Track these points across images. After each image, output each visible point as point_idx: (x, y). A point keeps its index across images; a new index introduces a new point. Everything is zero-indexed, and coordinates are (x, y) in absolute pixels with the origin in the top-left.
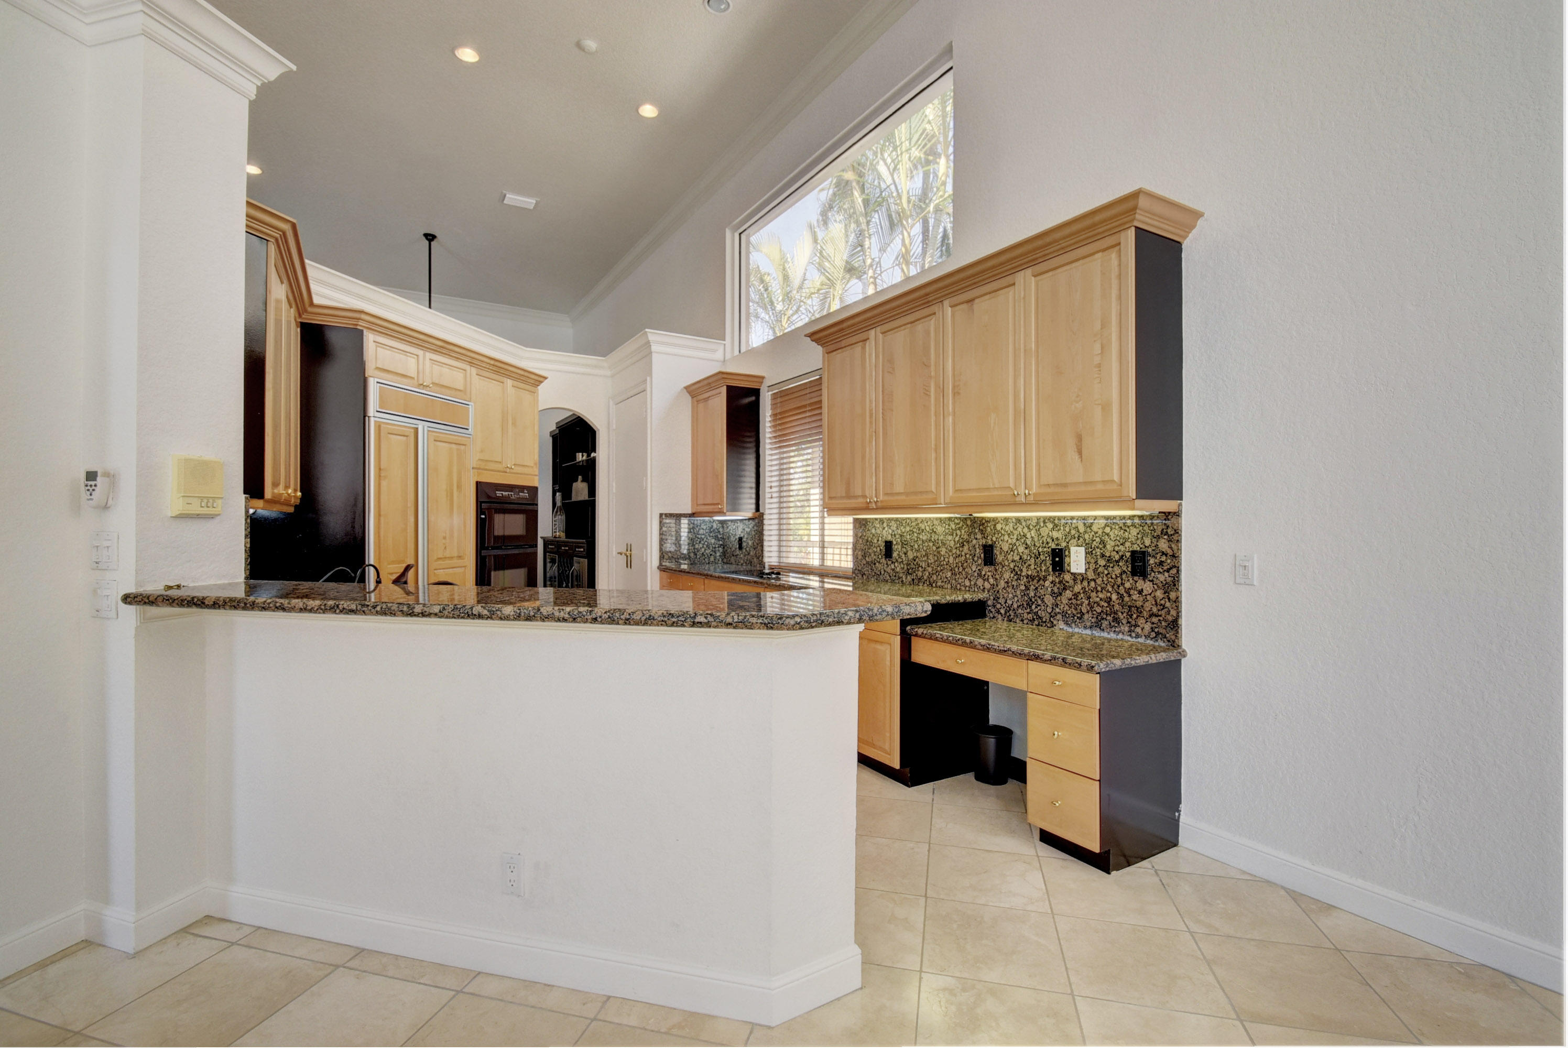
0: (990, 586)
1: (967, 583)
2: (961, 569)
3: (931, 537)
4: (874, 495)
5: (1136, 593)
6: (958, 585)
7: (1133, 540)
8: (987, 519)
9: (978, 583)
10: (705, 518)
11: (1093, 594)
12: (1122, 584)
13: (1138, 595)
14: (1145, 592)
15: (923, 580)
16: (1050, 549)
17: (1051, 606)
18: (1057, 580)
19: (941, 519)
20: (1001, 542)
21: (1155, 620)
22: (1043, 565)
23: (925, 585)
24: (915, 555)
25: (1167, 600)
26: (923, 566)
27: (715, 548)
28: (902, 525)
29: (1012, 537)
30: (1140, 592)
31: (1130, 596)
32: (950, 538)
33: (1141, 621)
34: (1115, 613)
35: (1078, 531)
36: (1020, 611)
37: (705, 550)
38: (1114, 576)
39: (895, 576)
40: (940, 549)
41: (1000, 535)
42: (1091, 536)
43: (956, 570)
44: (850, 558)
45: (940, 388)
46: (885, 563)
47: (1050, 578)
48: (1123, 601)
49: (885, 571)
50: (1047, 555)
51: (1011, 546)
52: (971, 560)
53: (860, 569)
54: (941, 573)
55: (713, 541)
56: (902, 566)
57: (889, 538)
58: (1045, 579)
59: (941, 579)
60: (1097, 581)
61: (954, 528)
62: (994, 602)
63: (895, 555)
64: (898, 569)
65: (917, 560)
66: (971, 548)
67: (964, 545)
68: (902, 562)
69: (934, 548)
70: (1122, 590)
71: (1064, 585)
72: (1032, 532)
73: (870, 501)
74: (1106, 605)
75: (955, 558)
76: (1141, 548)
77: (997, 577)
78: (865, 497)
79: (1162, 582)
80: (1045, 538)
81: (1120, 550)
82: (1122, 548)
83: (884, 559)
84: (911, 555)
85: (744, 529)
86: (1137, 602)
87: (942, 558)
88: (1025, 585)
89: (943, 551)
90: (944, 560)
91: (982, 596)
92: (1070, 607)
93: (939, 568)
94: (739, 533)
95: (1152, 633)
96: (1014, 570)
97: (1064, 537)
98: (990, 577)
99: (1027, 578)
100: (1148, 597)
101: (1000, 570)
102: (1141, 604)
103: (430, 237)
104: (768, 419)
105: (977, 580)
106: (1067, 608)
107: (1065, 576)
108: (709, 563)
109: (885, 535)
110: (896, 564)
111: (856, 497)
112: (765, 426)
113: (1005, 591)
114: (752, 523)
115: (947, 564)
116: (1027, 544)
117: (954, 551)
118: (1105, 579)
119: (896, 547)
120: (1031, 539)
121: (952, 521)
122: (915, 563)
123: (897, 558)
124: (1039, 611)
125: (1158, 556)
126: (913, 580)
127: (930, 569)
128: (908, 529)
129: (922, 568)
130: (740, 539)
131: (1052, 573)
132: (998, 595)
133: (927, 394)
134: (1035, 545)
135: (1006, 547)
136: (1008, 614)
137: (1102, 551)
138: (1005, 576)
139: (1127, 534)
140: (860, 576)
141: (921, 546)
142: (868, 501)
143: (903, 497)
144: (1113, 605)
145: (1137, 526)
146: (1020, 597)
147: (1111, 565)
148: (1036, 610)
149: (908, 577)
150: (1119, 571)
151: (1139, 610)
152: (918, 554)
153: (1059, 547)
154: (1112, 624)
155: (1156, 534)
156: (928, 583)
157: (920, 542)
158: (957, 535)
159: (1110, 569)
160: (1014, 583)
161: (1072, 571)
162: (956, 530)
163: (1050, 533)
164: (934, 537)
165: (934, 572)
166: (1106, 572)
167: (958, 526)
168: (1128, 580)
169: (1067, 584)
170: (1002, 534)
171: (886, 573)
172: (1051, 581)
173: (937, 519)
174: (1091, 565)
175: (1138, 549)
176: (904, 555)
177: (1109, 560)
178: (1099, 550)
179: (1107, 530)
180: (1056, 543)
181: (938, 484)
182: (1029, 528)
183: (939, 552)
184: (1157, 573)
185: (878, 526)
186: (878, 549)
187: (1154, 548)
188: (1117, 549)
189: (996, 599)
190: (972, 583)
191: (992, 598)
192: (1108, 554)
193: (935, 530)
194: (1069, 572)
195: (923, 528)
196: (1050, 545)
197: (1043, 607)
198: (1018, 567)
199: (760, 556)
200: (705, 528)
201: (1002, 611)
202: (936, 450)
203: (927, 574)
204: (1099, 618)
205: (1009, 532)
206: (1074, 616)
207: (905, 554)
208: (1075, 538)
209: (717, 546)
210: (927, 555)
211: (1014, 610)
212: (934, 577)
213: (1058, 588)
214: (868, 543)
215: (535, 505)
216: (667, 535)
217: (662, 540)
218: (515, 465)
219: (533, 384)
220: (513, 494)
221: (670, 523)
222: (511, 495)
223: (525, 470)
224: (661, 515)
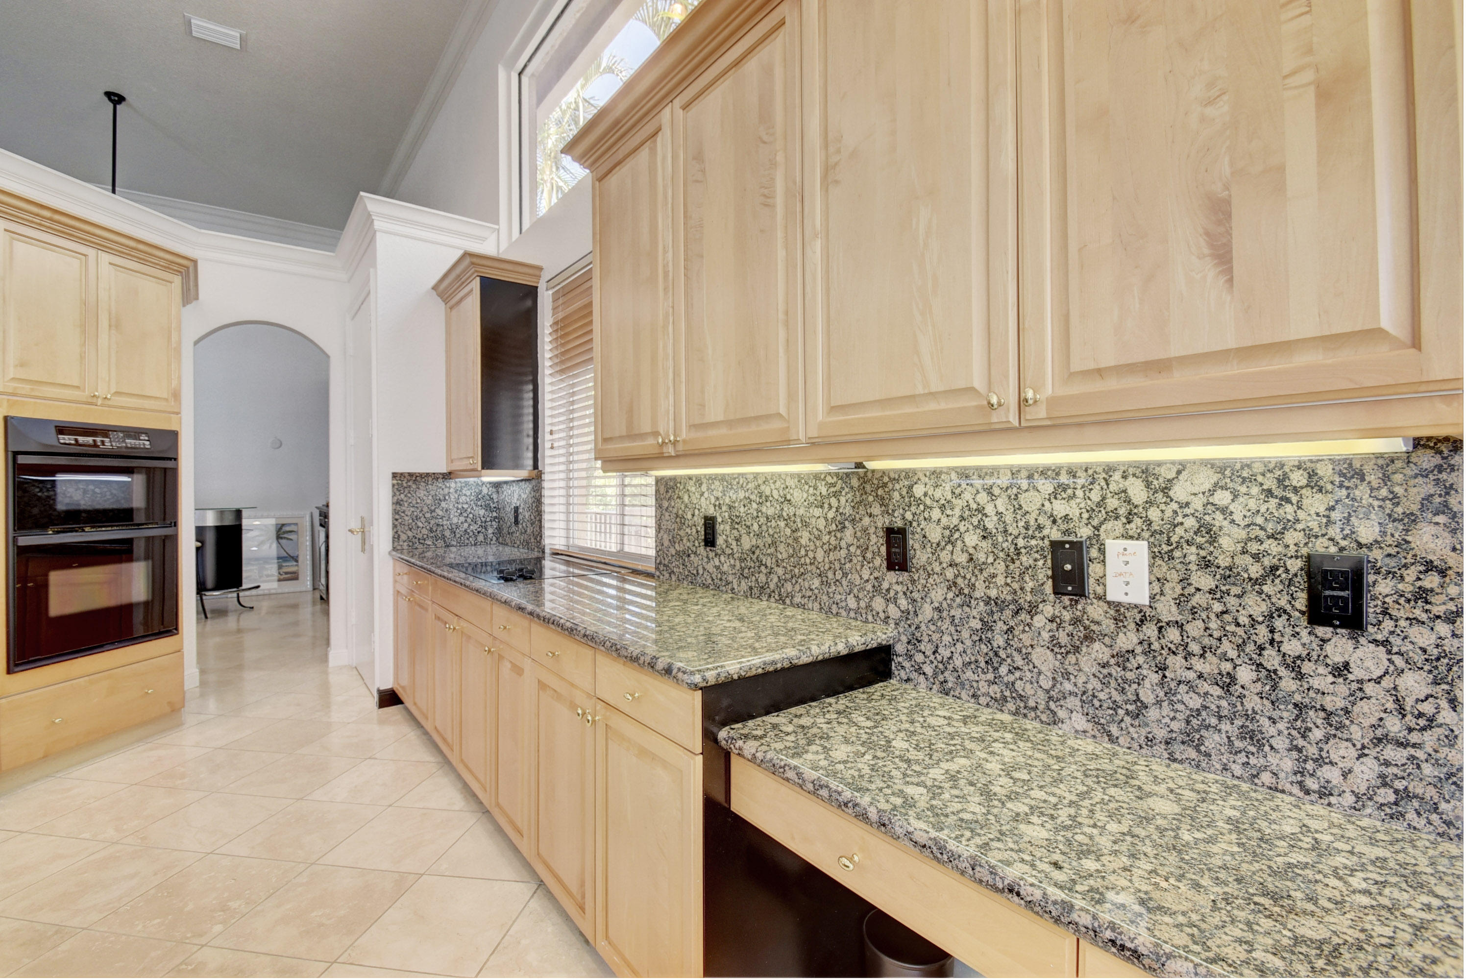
0: (899, 614)
1: (852, 603)
2: (839, 574)
3: (782, 509)
4: (671, 431)
5: (1321, 670)
6: (835, 606)
7: (1314, 525)
8: (892, 475)
9: (873, 604)
10: (468, 479)
11: (1176, 663)
12: (1272, 642)
13: (1330, 679)
14: (1357, 673)
15: (768, 591)
16: (1047, 542)
17: (1049, 674)
18: (1067, 616)
19: (799, 477)
20: (923, 524)
21: (1390, 752)
22: (1027, 578)
23: (772, 600)
24: (754, 542)
25: (1444, 704)
26: (769, 565)
27: (486, 522)
28: (732, 488)
29: (949, 512)
30: (1341, 670)
31: (1300, 676)
32: (817, 512)
33: (1342, 752)
34: (1250, 717)
35: (1128, 501)
36: (969, 674)
37: (470, 525)
38: (1244, 620)
39: (721, 580)
40: (799, 534)
41: (922, 507)
42: (1169, 513)
43: (830, 575)
44: (652, 542)
45: (795, 183)
46: (705, 554)
47: (1048, 610)
48: (1274, 688)
49: (704, 569)
50: (1037, 556)
51: (947, 533)
52: (860, 558)
53: (666, 562)
54: (800, 580)
55: (482, 512)
56: (732, 561)
57: (711, 511)
58: (1033, 610)
59: (801, 590)
60: (1188, 627)
61: (824, 493)
62: (910, 647)
63: (720, 541)
64: (725, 568)
65: (757, 552)
66: (859, 534)
67: (844, 527)
68: (733, 554)
69: (788, 531)
70: (1271, 659)
71: (1085, 628)
72: (999, 502)
73: (663, 442)
74: (1217, 691)
75: (827, 552)
76: (1342, 549)
77: (916, 595)
78: (656, 434)
79: (1424, 651)
80: (1034, 515)
81: (1267, 553)
82: (1272, 546)
83: (702, 548)
84: (747, 543)
85: (520, 496)
86: (1328, 698)
87: (803, 552)
88: (981, 620)
89: (805, 537)
90: (807, 555)
91: (884, 636)
92: (1106, 685)
93: (796, 570)
94: (515, 502)
95: (1382, 791)
96: (955, 584)
97: (1085, 515)
98: (901, 594)
99: (987, 603)
100: (1369, 688)
101: (923, 581)
102: (1341, 704)
103: (116, 99)
104: (548, 330)
105: (871, 598)
106: (1094, 684)
107: (1090, 609)
108: (475, 545)
109: (704, 505)
110: (722, 558)
111: (642, 436)
112: (543, 342)
113: (933, 628)
114: (527, 487)
115: (811, 564)
116: (985, 529)
117: (826, 538)
118: (1214, 624)
119: (722, 527)
120: (995, 518)
121: (820, 479)
122: (754, 557)
123: (724, 546)
124: (1018, 682)
125: (1411, 574)
126: (751, 588)
127: (780, 571)
128: (742, 494)
129: (766, 567)
130: (516, 509)
131: (1052, 597)
132: (918, 635)
133: (768, 203)
134: (1006, 531)
135: (935, 534)
136: (941, 678)
137: (1203, 553)
138: (933, 594)
139: (1289, 508)
140: (667, 575)
141: (764, 528)
142: (660, 441)
143: (723, 431)
144: (1241, 697)
145: (1329, 487)
146: (968, 643)
147: (1236, 590)
148: (1011, 678)
149: (743, 583)
150: (1264, 607)
151: (1334, 720)
152: (759, 541)
153: (1072, 538)
154: (1238, 744)
155: (1399, 510)
156: (777, 597)
157: (763, 520)
158: (830, 507)
159: (1231, 601)
160: (957, 613)
161: (1109, 598)
162: (829, 496)
163: (1047, 503)
164: (788, 510)
165: (788, 576)
166: (1217, 607)
167: (832, 489)
168: (1296, 635)
169: (1094, 627)
170: (925, 505)
171: (706, 573)
172: (1049, 616)
173: (792, 476)
174: (1168, 586)
175: (1333, 550)
176: (734, 543)
177: (1229, 575)
178: (1193, 549)
179: (1222, 498)
180: (1064, 527)
181: (791, 397)
182: (990, 493)
183: (796, 540)
184: (1403, 623)
185: (693, 489)
186: (694, 530)
187: (1393, 551)
188: (1254, 547)
189: (914, 641)
190: (863, 604)
191: (904, 639)
192: (1223, 561)
193: (788, 497)
194: (1101, 598)
195: (768, 493)
196: (1046, 532)
197: (1028, 674)
198: (964, 577)
199: (539, 535)
200: (468, 493)
201: (928, 669)
202: (787, 324)
203: (776, 580)
204: (1195, 722)
205: (942, 502)
206: (1116, 707)
207: (737, 540)
208: (1117, 518)
209: (488, 519)
210: (774, 543)
211: (955, 670)
212: (788, 587)
213: (1070, 635)
214: (678, 520)
215: (170, 459)
216: (406, 504)
217: (396, 512)
218: (117, 393)
219: (166, 269)
220: (107, 440)
221: (410, 486)
222: (103, 443)
223: (147, 403)
224: (394, 475)
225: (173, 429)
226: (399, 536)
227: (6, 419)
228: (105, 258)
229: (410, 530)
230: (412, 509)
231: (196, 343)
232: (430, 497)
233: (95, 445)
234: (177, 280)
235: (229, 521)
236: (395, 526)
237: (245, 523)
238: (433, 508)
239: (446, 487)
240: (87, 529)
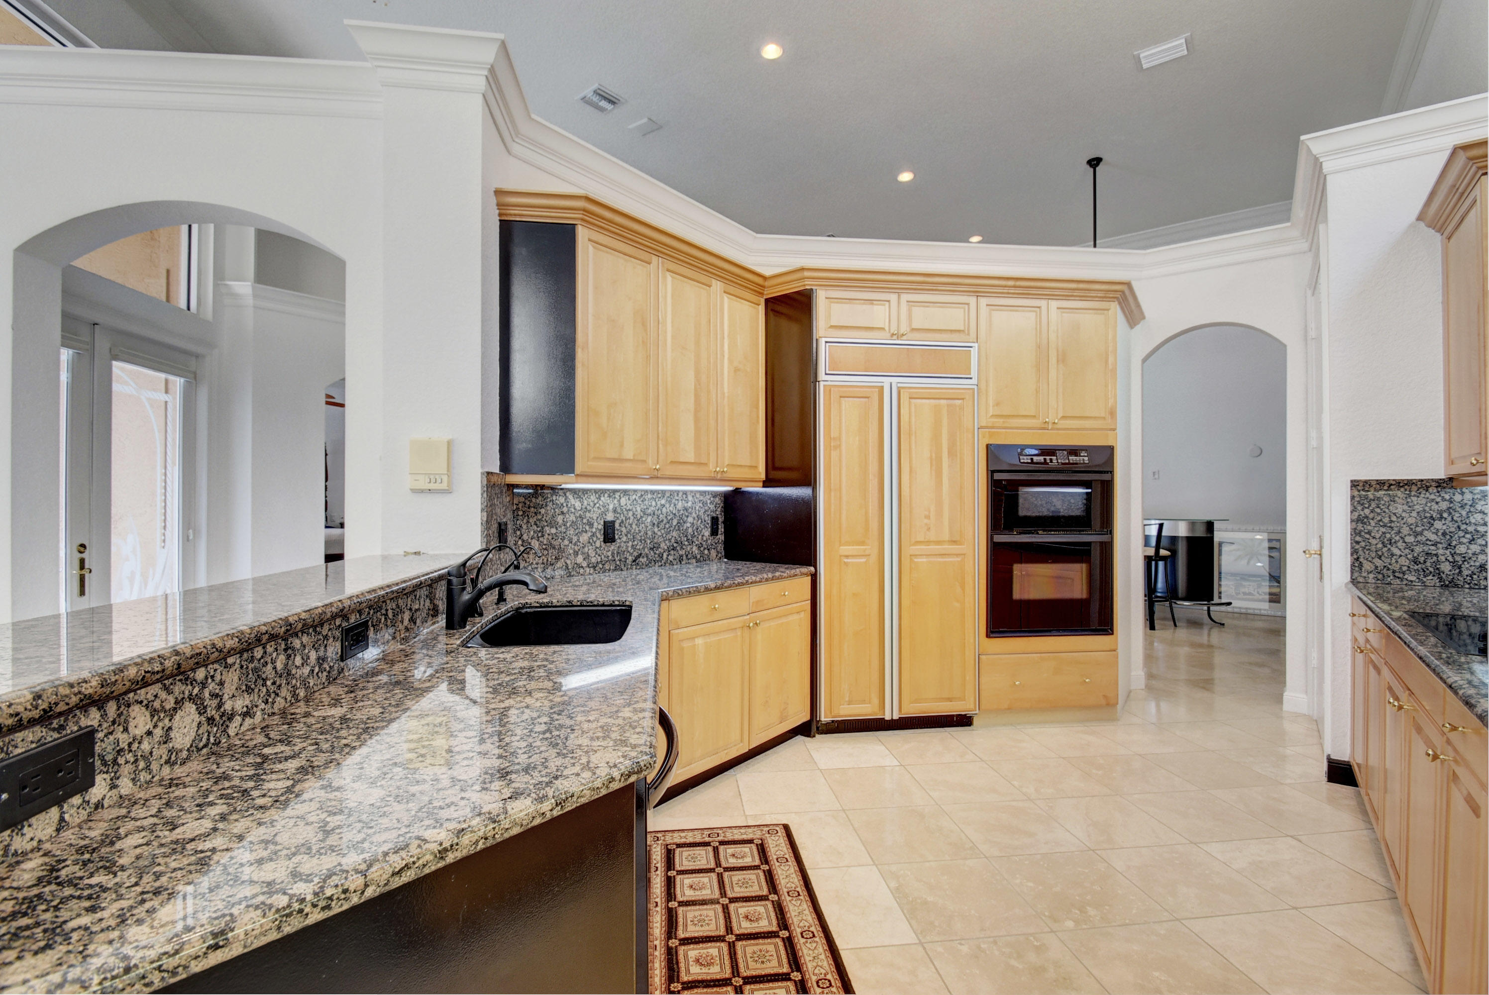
103: (1096, 162)
215: (1107, 472)
216: (1373, 523)
217: (1355, 532)
218: (1064, 417)
219: (1103, 299)
220: (1054, 458)
221: (1379, 499)
222: (1051, 460)
223: (1088, 424)
224: (1354, 484)
225: (1110, 444)
226: (1361, 564)
227: (988, 446)
228: (1054, 304)
229: (1380, 557)
230: (1383, 530)
231: (1144, 361)
232: (1414, 514)
233: (1045, 462)
234: (1115, 307)
235: (1200, 532)
236: (1354, 552)
237: (1218, 536)
238: (1419, 529)
239: (1444, 499)
240: (1040, 532)
